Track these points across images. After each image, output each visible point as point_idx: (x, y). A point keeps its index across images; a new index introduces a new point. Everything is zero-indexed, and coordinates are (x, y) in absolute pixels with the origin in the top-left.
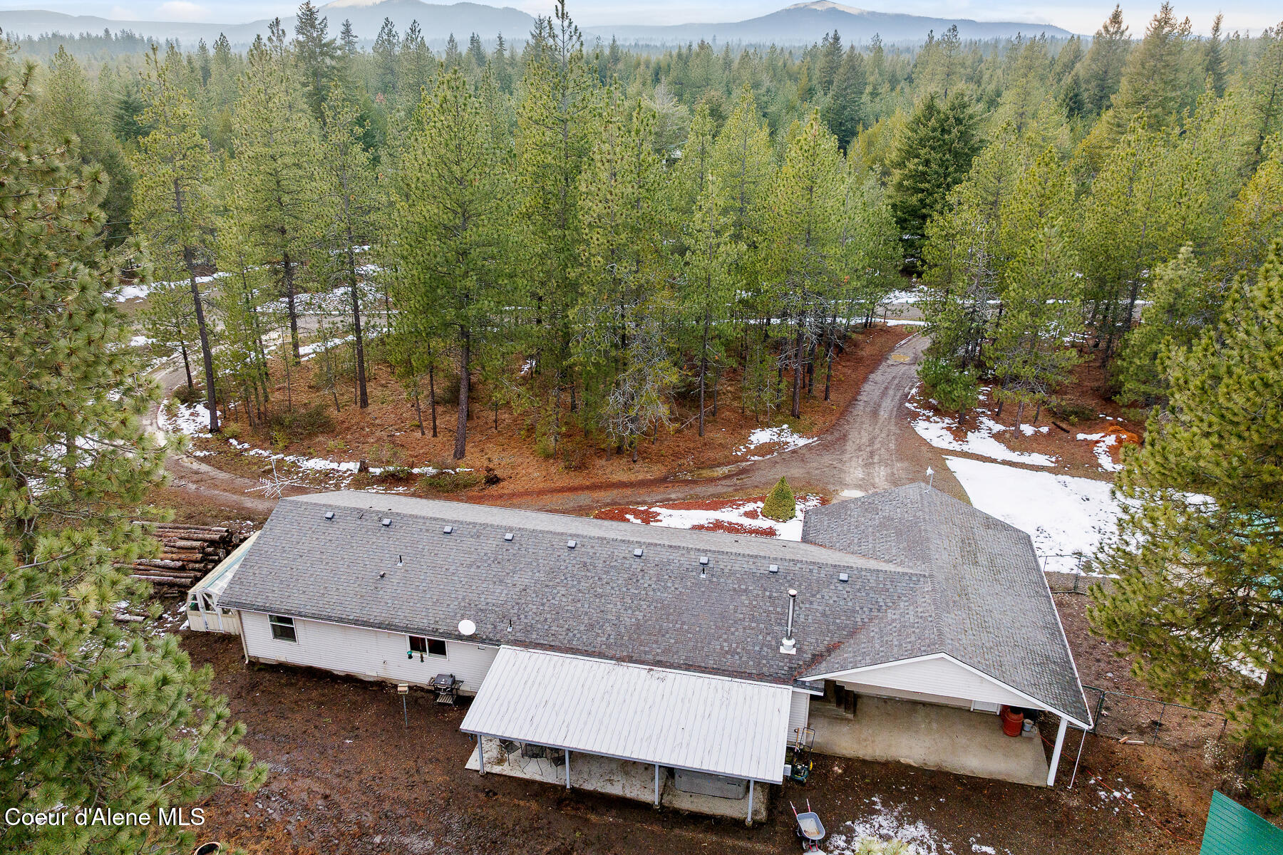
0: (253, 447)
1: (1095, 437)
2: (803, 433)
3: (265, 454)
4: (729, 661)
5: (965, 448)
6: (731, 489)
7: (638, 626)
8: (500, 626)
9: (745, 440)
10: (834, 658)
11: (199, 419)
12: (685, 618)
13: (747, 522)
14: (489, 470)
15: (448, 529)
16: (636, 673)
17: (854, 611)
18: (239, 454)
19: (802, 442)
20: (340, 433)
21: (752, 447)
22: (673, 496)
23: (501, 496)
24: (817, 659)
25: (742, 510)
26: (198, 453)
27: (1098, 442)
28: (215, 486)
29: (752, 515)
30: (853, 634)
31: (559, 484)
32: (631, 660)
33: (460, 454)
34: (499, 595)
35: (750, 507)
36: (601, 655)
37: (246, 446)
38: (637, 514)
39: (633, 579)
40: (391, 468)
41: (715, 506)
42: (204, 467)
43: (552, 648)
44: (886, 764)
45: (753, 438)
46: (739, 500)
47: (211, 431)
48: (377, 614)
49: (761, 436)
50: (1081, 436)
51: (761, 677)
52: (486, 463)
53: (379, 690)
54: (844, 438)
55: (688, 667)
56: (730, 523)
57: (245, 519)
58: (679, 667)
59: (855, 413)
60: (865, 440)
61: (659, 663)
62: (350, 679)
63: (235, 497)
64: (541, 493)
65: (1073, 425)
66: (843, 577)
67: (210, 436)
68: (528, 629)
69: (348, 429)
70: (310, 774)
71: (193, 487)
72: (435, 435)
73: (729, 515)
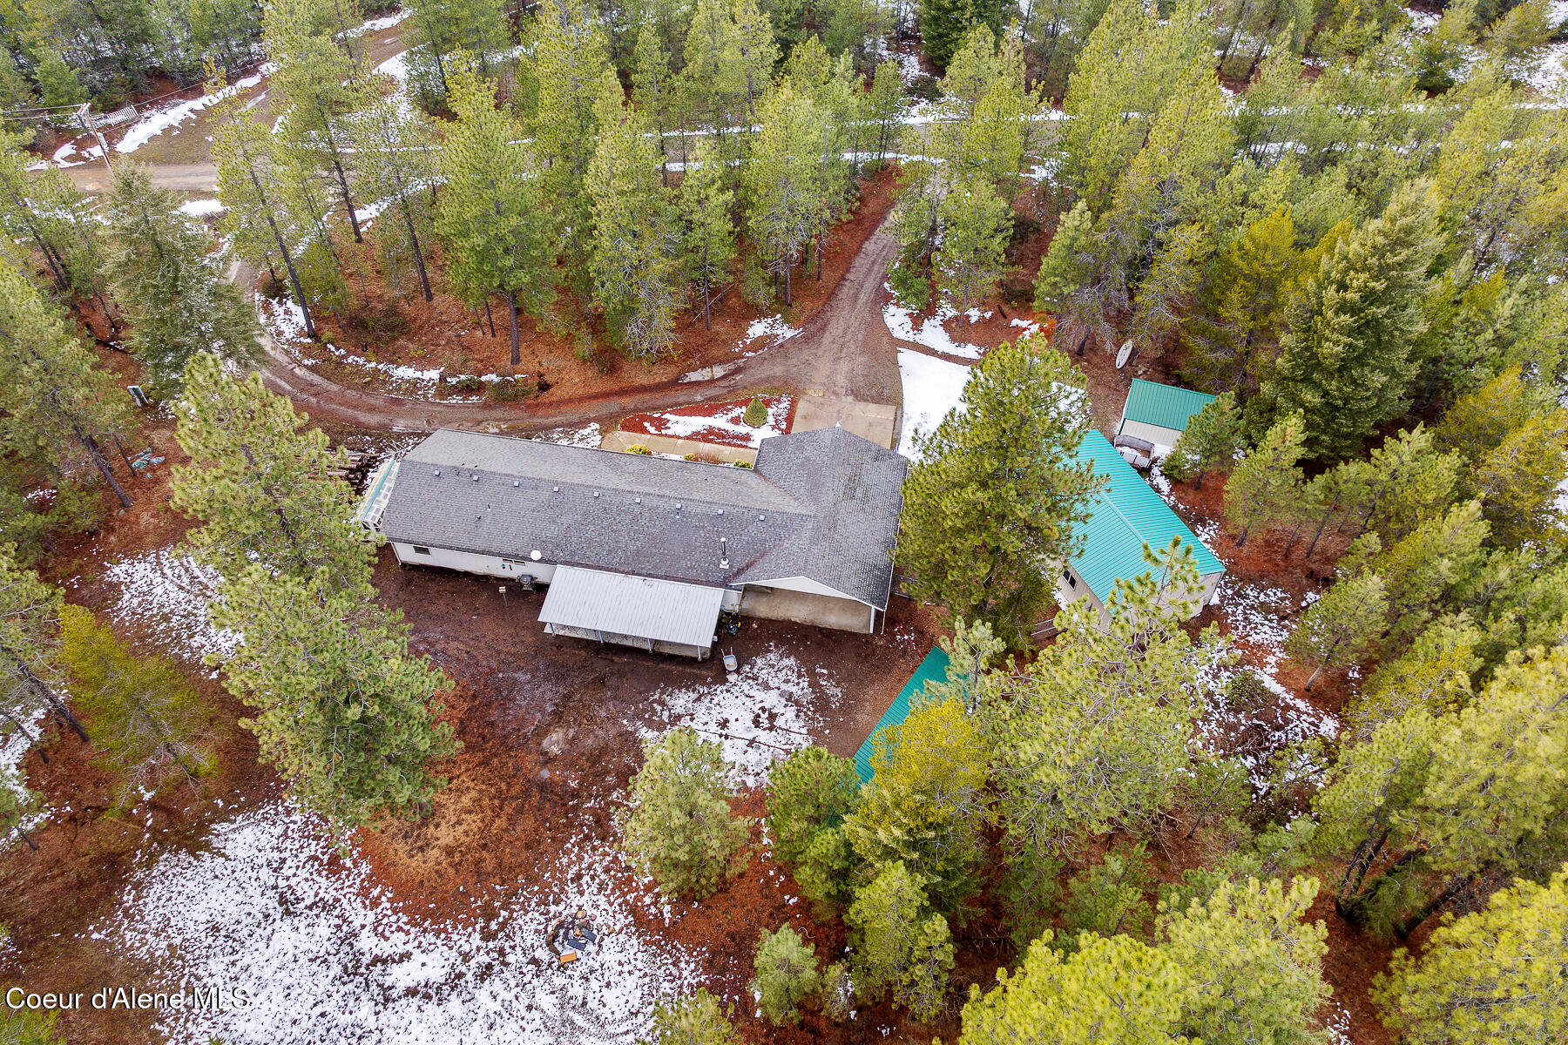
0: (349, 353)
1: (1024, 324)
2: (793, 326)
3: (361, 361)
4: (691, 574)
5: (917, 338)
6: (725, 391)
7: (638, 551)
8: (556, 552)
9: (743, 334)
10: (749, 572)
11: (294, 319)
12: (665, 546)
13: (731, 427)
14: (541, 375)
15: (516, 484)
16: (636, 580)
17: (765, 541)
18: (339, 364)
19: (789, 334)
20: (415, 334)
21: (748, 341)
22: (681, 399)
23: (551, 404)
24: (740, 571)
25: (731, 415)
26: (306, 362)
27: (1025, 329)
28: (331, 400)
29: (735, 421)
30: (762, 556)
31: (595, 390)
32: (634, 573)
33: (516, 360)
34: (553, 531)
35: (737, 412)
36: (617, 571)
37: (343, 351)
38: (652, 420)
39: (635, 519)
40: (463, 377)
41: (709, 412)
42: (316, 379)
43: (587, 566)
44: (782, 622)
45: (750, 332)
46: (730, 404)
47: (309, 336)
48: (480, 544)
49: (757, 329)
50: (1015, 322)
51: (707, 583)
52: (537, 368)
53: (485, 582)
54: (823, 329)
55: (667, 578)
56: (719, 429)
57: (365, 434)
58: (661, 578)
59: (840, 296)
60: (840, 332)
61: (650, 575)
62: (467, 574)
63: (350, 412)
64: (581, 400)
65: (1014, 308)
66: (762, 518)
67: (309, 340)
68: (573, 554)
69: (421, 327)
70: (456, 639)
71: (314, 400)
72: (494, 335)
73: (720, 422)
